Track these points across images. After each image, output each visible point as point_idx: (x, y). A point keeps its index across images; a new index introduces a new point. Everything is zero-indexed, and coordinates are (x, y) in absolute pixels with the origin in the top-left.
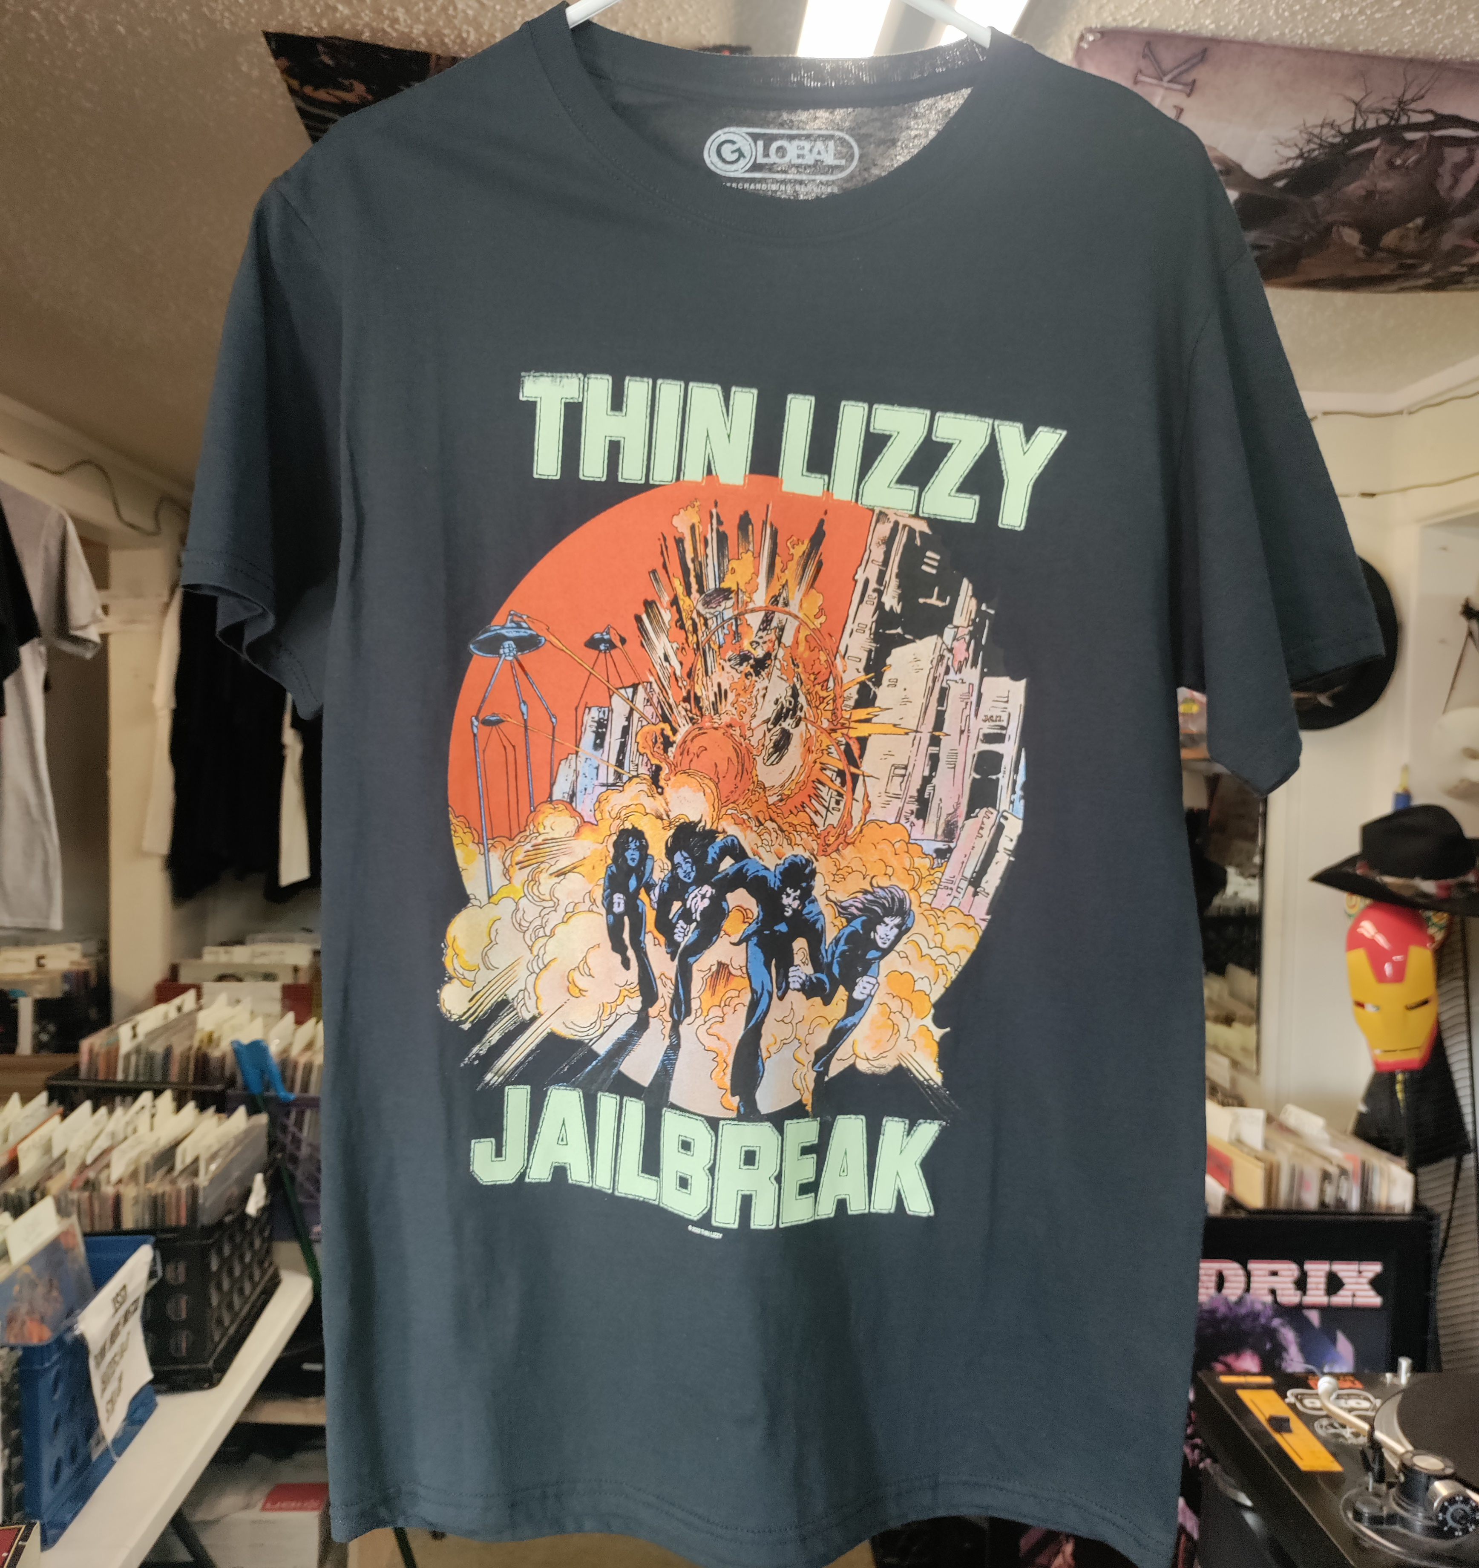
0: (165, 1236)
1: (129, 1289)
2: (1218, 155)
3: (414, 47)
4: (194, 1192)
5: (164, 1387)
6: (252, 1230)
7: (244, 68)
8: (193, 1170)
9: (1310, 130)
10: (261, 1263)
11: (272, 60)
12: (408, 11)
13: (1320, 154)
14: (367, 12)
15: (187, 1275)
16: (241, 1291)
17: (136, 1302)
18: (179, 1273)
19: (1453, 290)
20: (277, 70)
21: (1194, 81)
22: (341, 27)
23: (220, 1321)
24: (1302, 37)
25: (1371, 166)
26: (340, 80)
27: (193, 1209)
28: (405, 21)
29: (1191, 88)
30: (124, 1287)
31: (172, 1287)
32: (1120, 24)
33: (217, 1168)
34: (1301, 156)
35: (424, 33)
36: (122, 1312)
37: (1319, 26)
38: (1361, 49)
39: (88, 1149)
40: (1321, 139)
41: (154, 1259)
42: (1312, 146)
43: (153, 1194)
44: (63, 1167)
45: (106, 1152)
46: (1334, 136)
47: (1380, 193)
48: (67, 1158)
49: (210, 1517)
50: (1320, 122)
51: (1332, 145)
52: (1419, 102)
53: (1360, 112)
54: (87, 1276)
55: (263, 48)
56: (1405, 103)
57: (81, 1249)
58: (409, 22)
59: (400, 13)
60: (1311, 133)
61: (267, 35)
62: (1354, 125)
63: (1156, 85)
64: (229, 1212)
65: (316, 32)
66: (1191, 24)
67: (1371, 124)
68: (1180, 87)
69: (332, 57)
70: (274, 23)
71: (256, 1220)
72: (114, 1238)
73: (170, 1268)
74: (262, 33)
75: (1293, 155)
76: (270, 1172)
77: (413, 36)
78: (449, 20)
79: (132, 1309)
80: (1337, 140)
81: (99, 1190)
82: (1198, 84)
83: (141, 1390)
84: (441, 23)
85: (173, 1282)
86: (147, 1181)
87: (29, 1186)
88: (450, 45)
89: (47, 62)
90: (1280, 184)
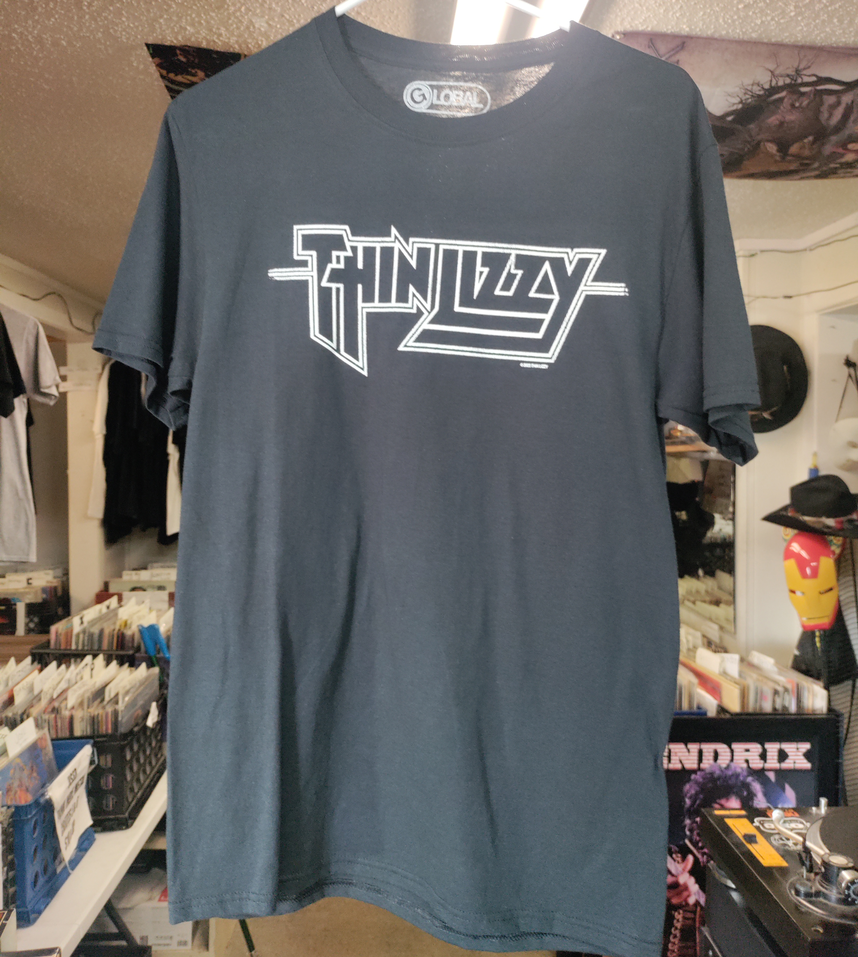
0: (99, 739)
1: (78, 771)
3: (231, 50)
4: (116, 713)
5: (99, 829)
6: (150, 736)
7: (135, 64)
8: (115, 700)
9: (746, 87)
10: (156, 755)
11: (150, 59)
12: (227, 29)
13: (752, 101)
14: (204, 30)
15: (112, 763)
16: (144, 772)
17: (83, 778)
18: (107, 761)
19: (831, 178)
20: (154, 65)
21: (678, 60)
22: (189, 40)
23: (132, 789)
24: (739, 34)
25: (782, 107)
26: (190, 70)
27: (116, 724)
28: (226, 35)
30: (75, 770)
31: (104, 770)
32: (635, 29)
33: (129, 699)
34: (741, 102)
35: (237, 42)
36: (74, 785)
37: (749, 28)
38: (773, 40)
39: (54, 689)
40: (752, 93)
41: (93, 753)
42: (748, 96)
43: (92, 715)
44: (40, 700)
45: (65, 691)
46: (760, 90)
47: (787, 123)
48: (43, 695)
49: (129, 906)
50: (751, 82)
51: (759, 96)
52: (808, 70)
53: (774, 76)
54: (54, 764)
55: (145, 53)
56: (800, 71)
57: (50, 748)
58: (228, 35)
59: (223, 31)
60: (746, 89)
61: (148, 45)
62: (771, 84)
64: (137, 725)
65: (175, 43)
66: (675, 28)
67: (781, 83)
69: (185, 57)
70: (151, 38)
71: (153, 730)
72: (70, 741)
73: (102, 758)
74: (144, 45)
75: (737, 102)
76: (160, 702)
77: (231, 44)
78: (251, 34)
79: (80, 783)
80: (761, 93)
81: (61, 712)
82: (680, 62)
83: (86, 831)
84: (246, 36)
85: (104, 767)
86: (88, 708)
87: (20, 712)
88: (252, 48)
89: (22, 63)
90: (730, 118)
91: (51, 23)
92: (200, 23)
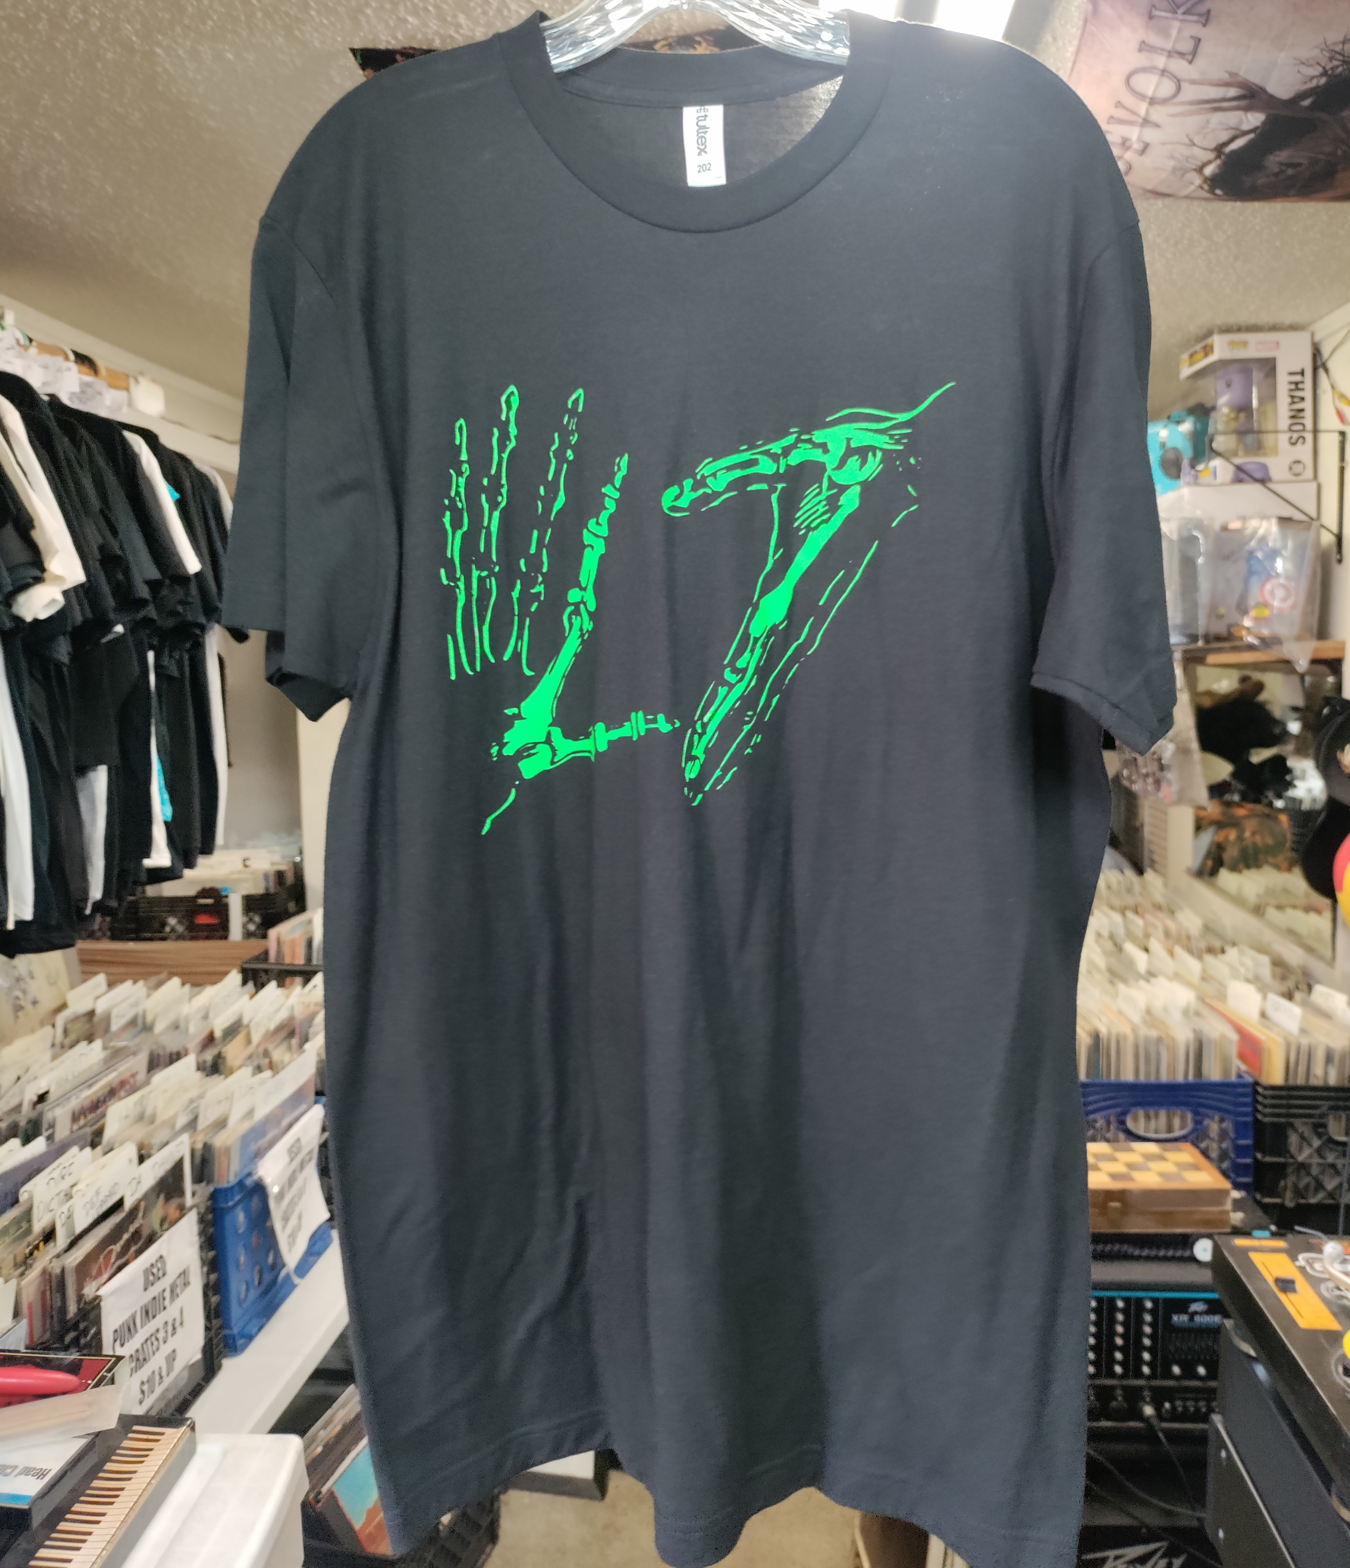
1: (303, 1141)
2: (1239, 79)
9: (1332, 48)
11: (361, 72)
12: (468, 16)
13: (1345, 69)
14: (434, 21)
17: (312, 1151)
21: (1209, 11)
22: (414, 38)
28: (468, 25)
29: (1206, 18)
30: (299, 1139)
34: (1325, 74)
36: (299, 1160)
40: (1344, 56)
42: (1335, 63)
50: (1340, 38)
55: (352, 63)
58: (471, 26)
59: (462, 19)
60: (1333, 51)
61: (354, 51)
63: (1173, 18)
65: (394, 44)
68: (1195, 18)
70: (357, 39)
74: (348, 50)
75: (1317, 73)
79: (308, 1157)
82: (1212, 13)
83: (320, 1227)
89: (175, 91)
90: (1306, 103)
91: (209, 28)
92: (426, 10)
